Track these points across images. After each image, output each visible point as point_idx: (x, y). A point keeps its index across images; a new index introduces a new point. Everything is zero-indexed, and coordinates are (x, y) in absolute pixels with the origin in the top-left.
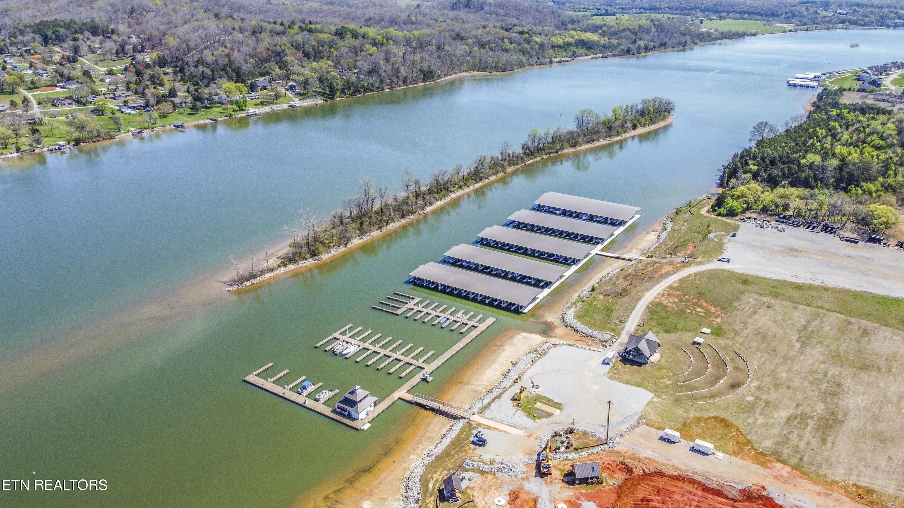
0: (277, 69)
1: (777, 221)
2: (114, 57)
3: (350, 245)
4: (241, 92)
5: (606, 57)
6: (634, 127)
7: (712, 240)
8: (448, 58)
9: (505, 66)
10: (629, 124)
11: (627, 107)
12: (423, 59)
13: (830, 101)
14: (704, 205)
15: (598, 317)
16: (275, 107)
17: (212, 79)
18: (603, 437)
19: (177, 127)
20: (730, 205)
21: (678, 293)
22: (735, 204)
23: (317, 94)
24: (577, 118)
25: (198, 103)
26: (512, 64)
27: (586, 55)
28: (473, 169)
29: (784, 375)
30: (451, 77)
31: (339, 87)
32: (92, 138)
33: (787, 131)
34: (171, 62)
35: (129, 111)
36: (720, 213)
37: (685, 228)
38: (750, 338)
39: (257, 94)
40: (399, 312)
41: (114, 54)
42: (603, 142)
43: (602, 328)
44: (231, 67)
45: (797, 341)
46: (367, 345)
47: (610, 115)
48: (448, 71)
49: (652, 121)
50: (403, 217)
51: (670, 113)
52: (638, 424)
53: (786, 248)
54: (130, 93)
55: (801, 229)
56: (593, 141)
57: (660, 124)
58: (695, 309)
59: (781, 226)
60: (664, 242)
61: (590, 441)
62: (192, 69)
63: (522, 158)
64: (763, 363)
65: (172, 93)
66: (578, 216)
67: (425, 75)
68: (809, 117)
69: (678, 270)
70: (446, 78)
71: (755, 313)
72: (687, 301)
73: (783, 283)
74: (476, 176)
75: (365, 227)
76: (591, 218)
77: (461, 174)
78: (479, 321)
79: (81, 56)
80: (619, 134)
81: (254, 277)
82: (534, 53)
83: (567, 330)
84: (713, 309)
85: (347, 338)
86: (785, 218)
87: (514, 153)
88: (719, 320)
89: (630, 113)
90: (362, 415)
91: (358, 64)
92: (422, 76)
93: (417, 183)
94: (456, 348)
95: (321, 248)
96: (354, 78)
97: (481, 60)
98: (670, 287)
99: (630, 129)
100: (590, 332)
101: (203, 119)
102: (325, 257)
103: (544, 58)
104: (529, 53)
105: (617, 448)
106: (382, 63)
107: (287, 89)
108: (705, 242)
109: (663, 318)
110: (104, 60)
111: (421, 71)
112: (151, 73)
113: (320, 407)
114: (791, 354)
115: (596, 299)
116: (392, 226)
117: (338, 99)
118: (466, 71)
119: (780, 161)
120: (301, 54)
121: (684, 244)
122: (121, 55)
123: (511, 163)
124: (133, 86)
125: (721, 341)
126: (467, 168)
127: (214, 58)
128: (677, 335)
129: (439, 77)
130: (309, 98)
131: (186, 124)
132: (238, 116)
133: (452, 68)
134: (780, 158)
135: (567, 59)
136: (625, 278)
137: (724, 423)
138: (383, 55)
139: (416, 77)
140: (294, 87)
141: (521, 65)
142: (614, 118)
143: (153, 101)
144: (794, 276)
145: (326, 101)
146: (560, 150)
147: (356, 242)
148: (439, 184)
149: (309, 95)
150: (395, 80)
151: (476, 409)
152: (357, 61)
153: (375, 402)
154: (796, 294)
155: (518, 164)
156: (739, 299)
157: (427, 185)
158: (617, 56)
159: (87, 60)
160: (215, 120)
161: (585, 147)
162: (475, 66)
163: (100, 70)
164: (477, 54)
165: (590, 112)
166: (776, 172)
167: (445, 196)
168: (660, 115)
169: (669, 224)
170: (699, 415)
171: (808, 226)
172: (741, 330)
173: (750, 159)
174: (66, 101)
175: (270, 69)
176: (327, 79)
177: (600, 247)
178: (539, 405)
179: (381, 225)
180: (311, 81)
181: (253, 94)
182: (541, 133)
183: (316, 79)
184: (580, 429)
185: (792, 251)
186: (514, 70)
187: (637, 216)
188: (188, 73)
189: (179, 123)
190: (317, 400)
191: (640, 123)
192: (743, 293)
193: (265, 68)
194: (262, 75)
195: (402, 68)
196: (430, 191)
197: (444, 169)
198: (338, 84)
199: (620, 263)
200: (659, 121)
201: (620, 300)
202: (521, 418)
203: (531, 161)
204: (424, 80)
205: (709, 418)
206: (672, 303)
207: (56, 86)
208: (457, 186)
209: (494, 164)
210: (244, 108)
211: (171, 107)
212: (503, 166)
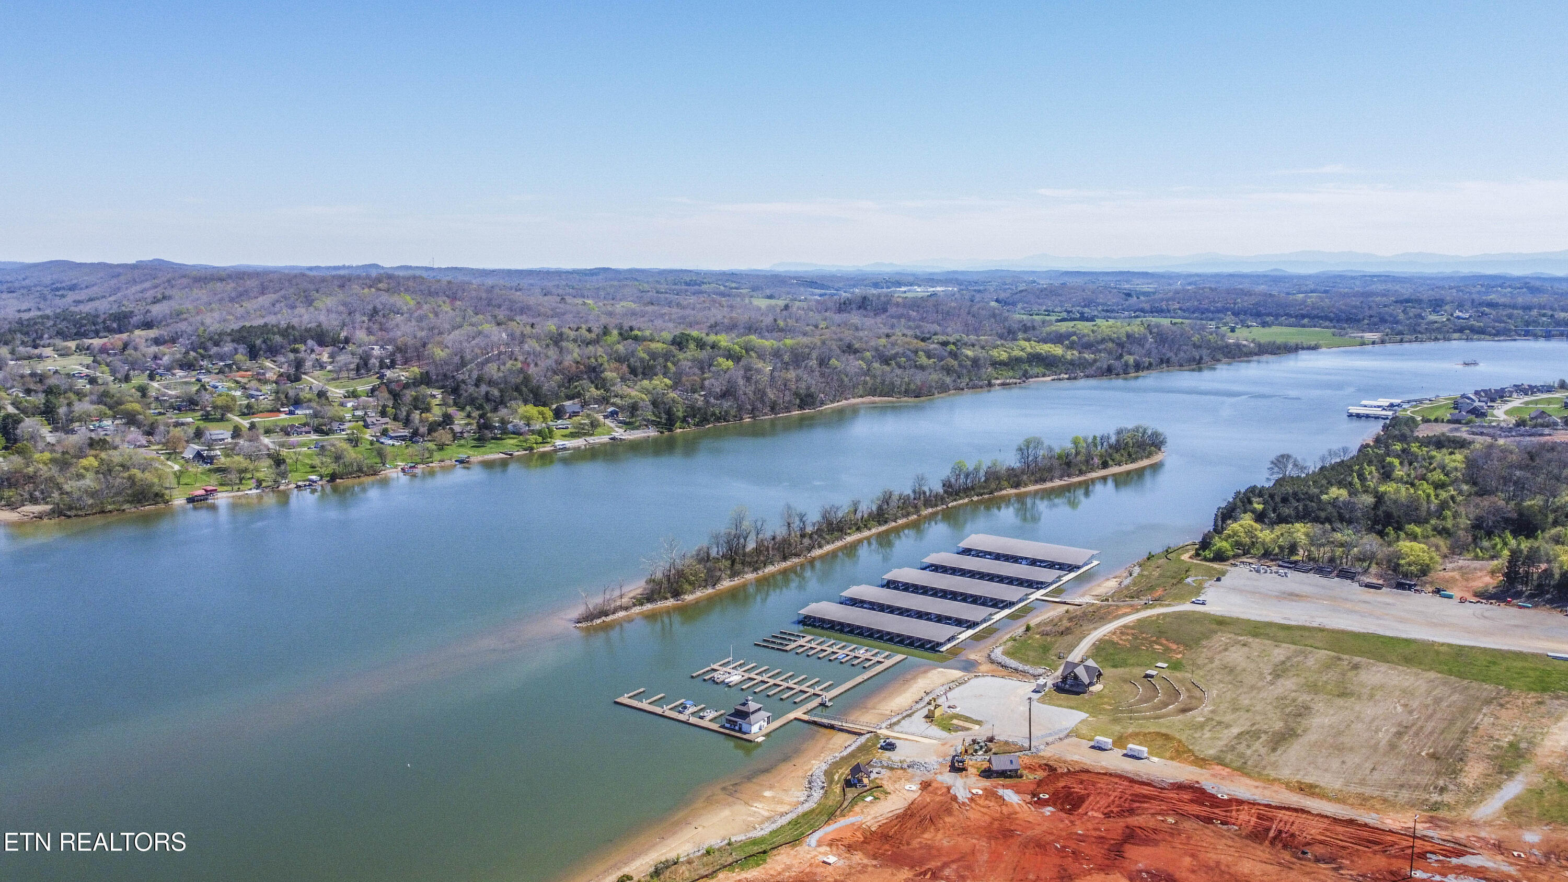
0: (593, 389)
1: (1279, 566)
2: (352, 374)
3: (719, 587)
4: (545, 418)
5: (1075, 378)
6: (1105, 465)
7: (1189, 584)
8: (835, 378)
9: (920, 389)
10: (1096, 461)
11: (1095, 438)
12: (798, 379)
13: (1397, 432)
14: (1187, 551)
15: (1032, 654)
16: (591, 440)
17: (501, 402)
18: (1027, 745)
19: (461, 462)
20: (1218, 545)
21: (1133, 631)
22: (1225, 545)
23: (648, 423)
24: (1020, 449)
25: (486, 432)
26: (931, 387)
27: (1044, 376)
28: (874, 508)
29: (1247, 702)
30: (840, 403)
31: (680, 414)
32: (351, 473)
33: (1322, 469)
34: (437, 381)
35: (391, 442)
36: (1205, 557)
37: (1156, 574)
38: (1214, 671)
39: (565, 422)
40: (788, 648)
41: (353, 370)
42: (1057, 483)
43: (1035, 663)
44: (526, 387)
45: (1270, 674)
46: (752, 675)
47: (1069, 446)
48: (835, 396)
49: (1131, 459)
50: (785, 559)
51: (1160, 449)
52: (1068, 736)
53: (1284, 593)
54: (386, 420)
55: (1311, 575)
56: (1044, 481)
57: (1145, 463)
58: (1152, 646)
59: (1281, 571)
60: (1127, 587)
61: (1012, 748)
62: (471, 389)
63: (942, 499)
64: (1224, 692)
65: (447, 420)
66: (1015, 559)
67: (801, 400)
68: (1360, 450)
69: (1138, 611)
70: (832, 405)
71: (1226, 650)
72: (1144, 639)
73: (1270, 625)
74: (880, 516)
75: (738, 567)
76: (1033, 562)
77: (859, 515)
78: (886, 657)
79: (305, 374)
80: (1081, 473)
81: (607, 615)
82: (965, 371)
83: (994, 667)
84: (1174, 646)
85: (728, 669)
86: (1291, 563)
87: (931, 491)
88: (1179, 656)
89: (1099, 448)
90: (755, 729)
91: (707, 383)
92: (798, 401)
93: (802, 517)
94: (859, 679)
95: (687, 587)
96: (700, 403)
97: (884, 381)
98: (1125, 626)
99: (1098, 467)
100: (1021, 667)
101: (493, 454)
102: (689, 598)
103: (980, 379)
104: (956, 372)
105: (1041, 754)
106: (741, 382)
107: (606, 417)
108: (1180, 586)
109: (1111, 654)
110: (338, 379)
111: (797, 394)
112: (413, 393)
113: (704, 723)
114: (1260, 684)
115: (1030, 638)
116: (770, 569)
117: (679, 431)
118: (861, 396)
119: (1294, 498)
120: (625, 368)
121: (1151, 588)
122: (363, 371)
123: (928, 503)
124: (390, 410)
125: (1178, 674)
126: (867, 506)
127: (501, 374)
128: (1127, 669)
129: (822, 403)
130: (637, 428)
131: (472, 459)
132: (541, 450)
133: (841, 391)
134: (1295, 494)
135: (1015, 380)
136: (1070, 620)
137: (1167, 737)
138: (742, 372)
139: (790, 402)
140: (617, 413)
141: (944, 389)
142: (1074, 451)
143: (423, 430)
144: (1285, 618)
145: (662, 433)
146: (996, 490)
147: (726, 584)
148: (830, 524)
149: (637, 424)
150: (760, 405)
151: (884, 725)
152: (705, 379)
153: (768, 718)
154: (1281, 634)
155: (936, 506)
156: (1207, 638)
157: (814, 525)
158: (1093, 376)
159: (314, 378)
160: (511, 455)
161: (1032, 488)
162: (875, 390)
163: (336, 392)
164: (878, 373)
165: (1038, 443)
166: (1287, 511)
167: (837, 539)
168: (1145, 449)
169: (1137, 570)
170: (1137, 730)
171: (1320, 571)
172: (1205, 664)
173: (1254, 495)
174: (304, 429)
175: (583, 389)
176: (664, 403)
177: (1042, 592)
178: (955, 721)
179: (757, 565)
180: (641, 404)
181: (559, 422)
182: (970, 466)
183: (648, 403)
184: (1002, 739)
185: (1293, 596)
186: (933, 394)
187: (1095, 563)
188: (465, 394)
189: (464, 456)
190: (702, 718)
191: (1113, 460)
192: (1216, 632)
193: (576, 387)
194: (569, 398)
195: (768, 390)
196: (819, 532)
197: (837, 504)
198: (678, 411)
199: (1066, 607)
200: (1142, 459)
201: (1060, 639)
202: (935, 731)
203: (955, 503)
204: (801, 407)
205: (1150, 733)
206: (1124, 640)
207: (280, 412)
208: (854, 528)
209: (904, 503)
210: (549, 440)
211: (450, 436)
212: (916, 507)
